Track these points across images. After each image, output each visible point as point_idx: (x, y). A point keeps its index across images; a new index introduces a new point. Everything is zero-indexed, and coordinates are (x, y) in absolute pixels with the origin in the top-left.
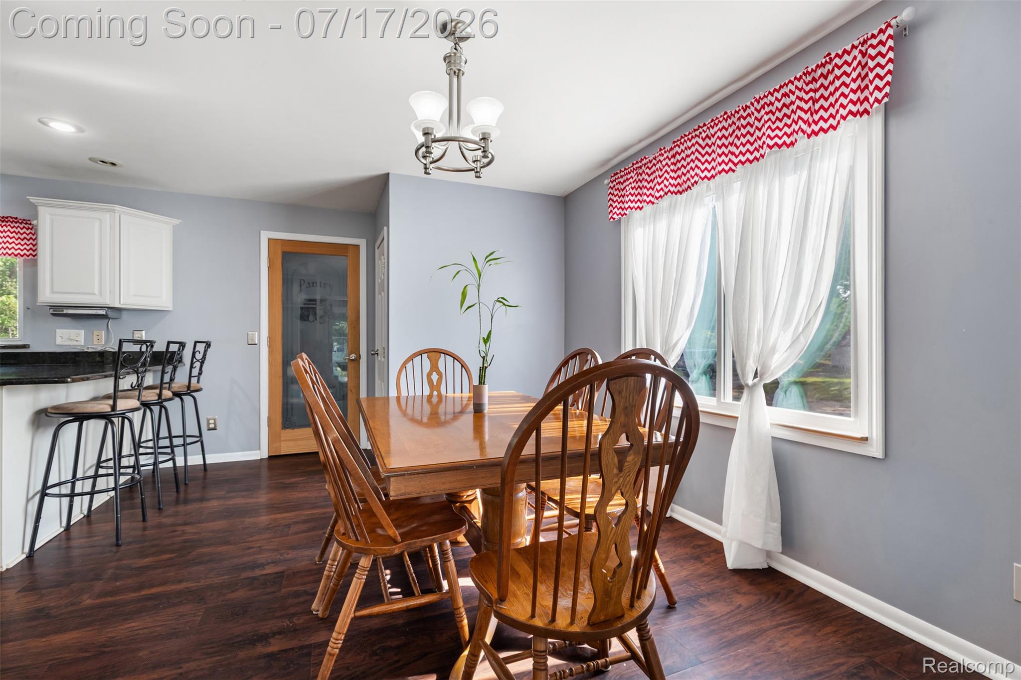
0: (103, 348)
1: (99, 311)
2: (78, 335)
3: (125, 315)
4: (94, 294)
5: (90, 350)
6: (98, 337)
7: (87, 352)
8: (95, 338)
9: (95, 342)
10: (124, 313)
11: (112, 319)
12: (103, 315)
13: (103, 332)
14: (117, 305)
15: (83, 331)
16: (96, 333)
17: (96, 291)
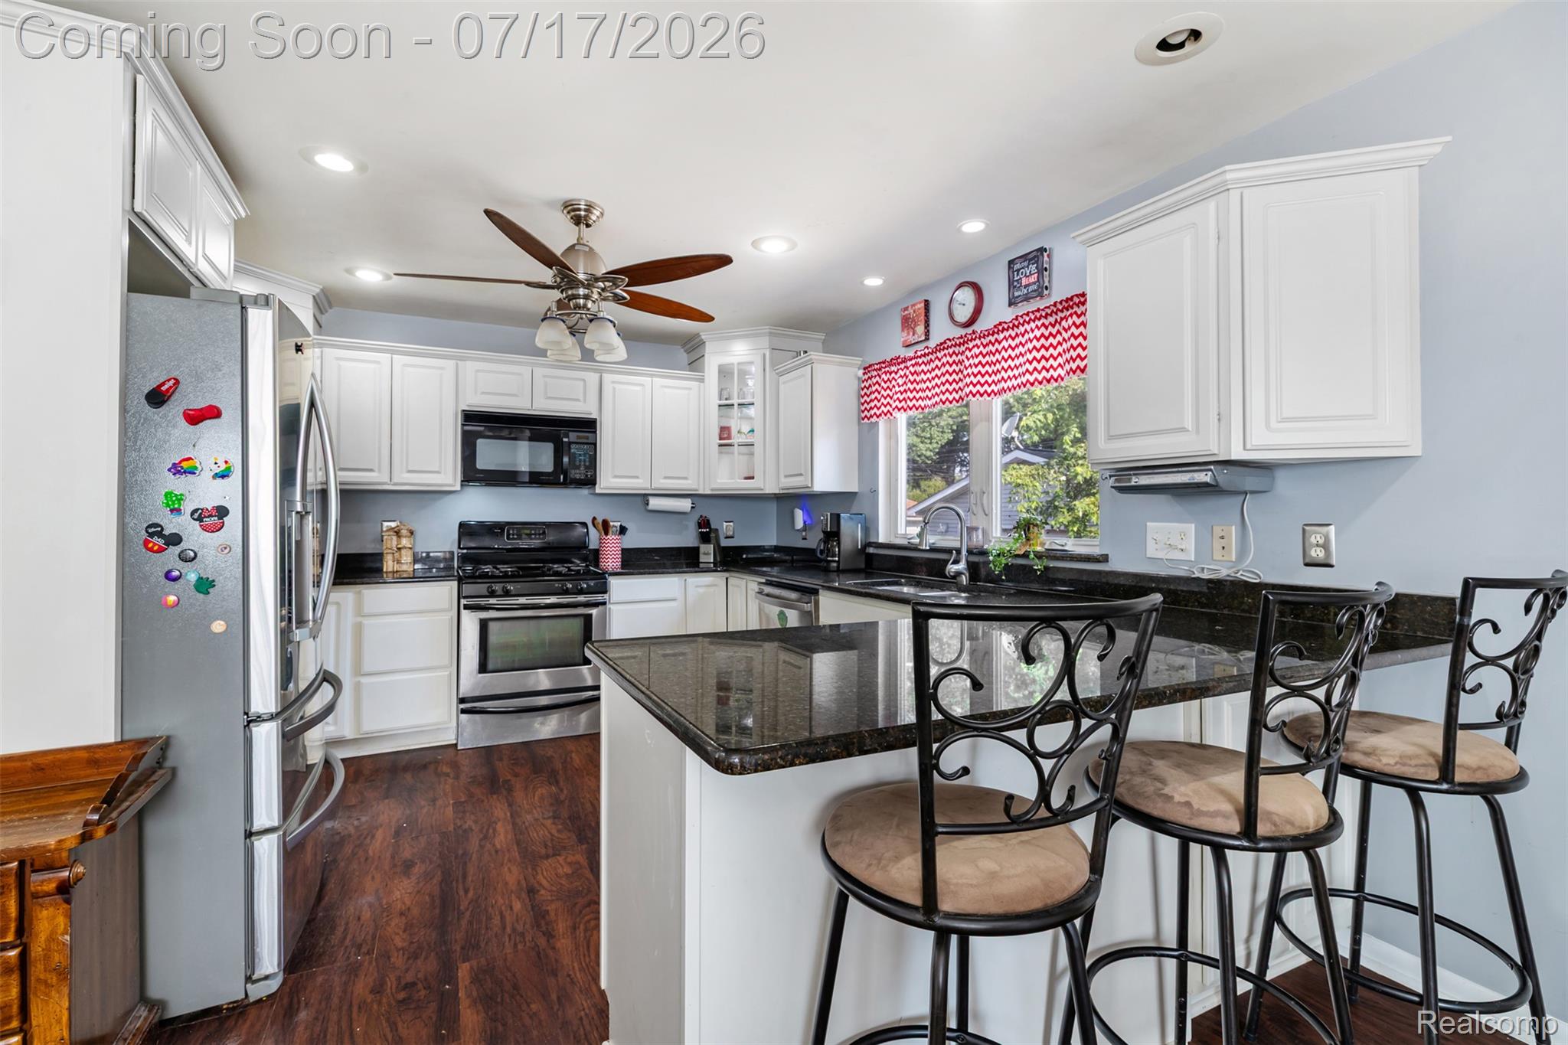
0: (1231, 572)
1: (1196, 475)
2: (1183, 535)
3: (1283, 482)
4: (1183, 430)
5: (1205, 576)
6: (1223, 542)
7: (1198, 579)
8: (1217, 544)
9: (1217, 556)
10: (1281, 475)
11: (1253, 492)
12: (1206, 485)
13: (1234, 527)
14: (1237, 453)
15: (1193, 525)
16: (1218, 531)
17: (1189, 424)
